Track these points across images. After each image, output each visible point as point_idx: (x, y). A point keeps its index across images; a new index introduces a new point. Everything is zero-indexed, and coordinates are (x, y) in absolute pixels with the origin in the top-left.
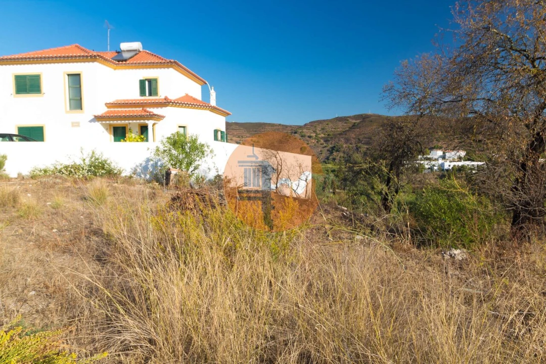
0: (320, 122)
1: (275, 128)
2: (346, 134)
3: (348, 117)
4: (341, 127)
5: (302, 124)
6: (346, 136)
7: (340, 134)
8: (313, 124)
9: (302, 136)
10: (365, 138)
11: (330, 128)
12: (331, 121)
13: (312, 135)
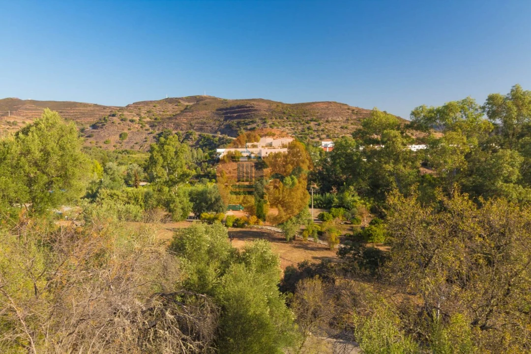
0: (146, 103)
1: (89, 108)
2: (176, 119)
3: (182, 99)
4: (171, 110)
5: (124, 105)
6: (177, 121)
7: (169, 118)
8: (137, 105)
9: (122, 120)
10: (198, 123)
11: (157, 111)
12: (159, 102)
13: (134, 118)
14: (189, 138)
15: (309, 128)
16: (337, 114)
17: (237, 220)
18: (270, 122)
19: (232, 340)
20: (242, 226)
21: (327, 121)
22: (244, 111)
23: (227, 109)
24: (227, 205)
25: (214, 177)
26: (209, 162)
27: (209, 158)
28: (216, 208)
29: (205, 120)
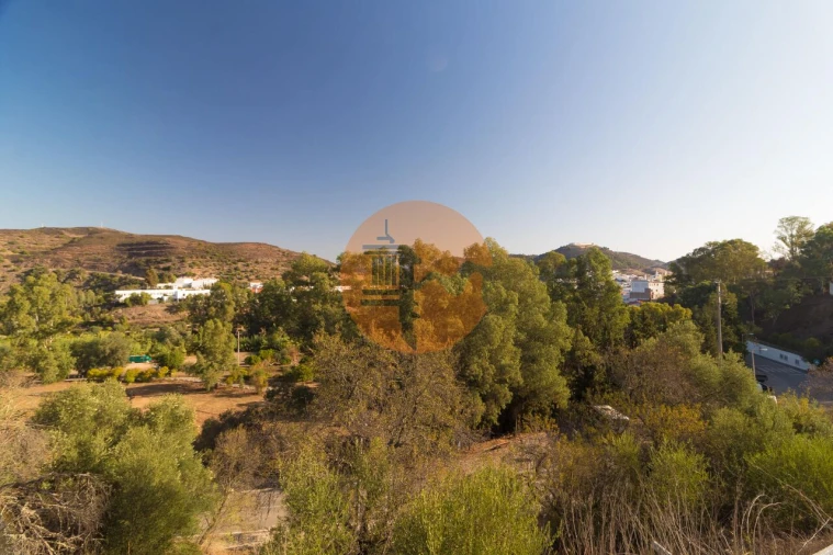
0: (7, 232)
2: (55, 254)
3: (65, 229)
4: (47, 242)
6: (56, 257)
7: (45, 253)
10: (89, 260)
11: (25, 244)
12: (29, 232)
14: (75, 277)
15: (236, 269)
16: (267, 256)
17: (141, 374)
18: (189, 261)
19: (127, 523)
20: (149, 380)
21: (257, 262)
22: (156, 248)
23: (131, 245)
24: (127, 356)
25: (111, 324)
26: (103, 306)
27: (103, 301)
28: (111, 362)
29: (99, 257)
